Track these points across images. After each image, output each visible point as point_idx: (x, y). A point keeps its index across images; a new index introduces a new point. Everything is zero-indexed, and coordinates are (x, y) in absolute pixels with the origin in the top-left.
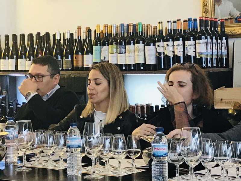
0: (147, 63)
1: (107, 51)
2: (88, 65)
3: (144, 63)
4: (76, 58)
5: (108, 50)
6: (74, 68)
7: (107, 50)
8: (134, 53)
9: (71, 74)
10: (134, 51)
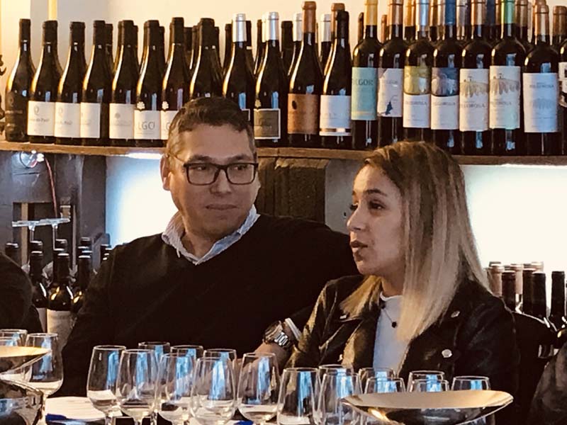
0: (528, 129)
1: (396, 86)
2: (334, 130)
3: (517, 129)
4: (294, 105)
5: (400, 81)
6: (290, 138)
7: (396, 83)
8: (486, 94)
9: (277, 158)
10: (485, 88)
